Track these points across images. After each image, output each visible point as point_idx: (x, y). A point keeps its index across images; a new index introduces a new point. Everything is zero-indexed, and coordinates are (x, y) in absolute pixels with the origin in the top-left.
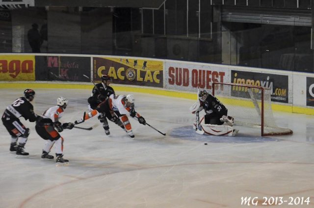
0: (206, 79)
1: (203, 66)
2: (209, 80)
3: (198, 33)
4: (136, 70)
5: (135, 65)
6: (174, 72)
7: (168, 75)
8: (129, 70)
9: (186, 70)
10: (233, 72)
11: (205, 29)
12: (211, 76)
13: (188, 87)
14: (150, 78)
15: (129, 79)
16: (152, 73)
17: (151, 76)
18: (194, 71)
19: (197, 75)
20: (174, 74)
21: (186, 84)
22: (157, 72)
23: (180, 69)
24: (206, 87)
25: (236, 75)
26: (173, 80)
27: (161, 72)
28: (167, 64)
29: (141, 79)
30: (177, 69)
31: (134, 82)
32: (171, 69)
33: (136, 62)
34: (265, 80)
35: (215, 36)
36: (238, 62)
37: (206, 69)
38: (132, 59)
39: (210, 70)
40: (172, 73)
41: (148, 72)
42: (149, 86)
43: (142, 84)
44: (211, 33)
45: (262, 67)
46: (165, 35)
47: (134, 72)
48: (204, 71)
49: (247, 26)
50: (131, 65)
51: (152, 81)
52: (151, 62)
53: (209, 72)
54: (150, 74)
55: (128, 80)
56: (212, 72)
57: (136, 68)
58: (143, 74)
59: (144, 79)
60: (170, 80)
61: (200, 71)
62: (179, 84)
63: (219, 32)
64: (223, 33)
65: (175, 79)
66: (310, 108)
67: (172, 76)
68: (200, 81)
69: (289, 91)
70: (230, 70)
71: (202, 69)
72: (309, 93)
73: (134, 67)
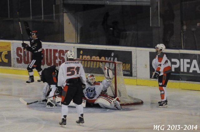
0: (52, 57)
1: (49, 46)
2: (55, 58)
3: (41, 15)
6: (21, 52)
7: (16, 54)
10: (79, 50)
12: (57, 55)
16: (1, 53)
19: (44, 54)
20: (22, 54)
22: (5, 53)
25: (81, 52)
26: (21, 59)
27: (9, 52)
28: (14, 45)
32: (19, 49)
34: (109, 56)
35: (57, 17)
37: (52, 48)
39: (56, 49)
40: (19, 53)
44: (54, 15)
46: (9, 19)
48: (51, 50)
53: (55, 51)
56: (58, 51)
60: (17, 59)
61: (47, 50)
62: (27, 63)
64: (65, 15)
65: (23, 58)
66: (153, 80)
67: (20, 56)
68: (47, 59)
69: (133, 66)
70: (76, 48)
71: (49, 48)
72: (152, 66)
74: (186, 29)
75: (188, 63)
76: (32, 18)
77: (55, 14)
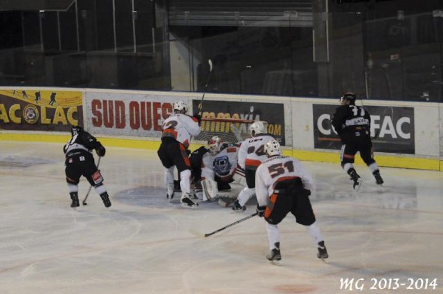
0: (152, 116)
1: (146, 96)
2: (157, 117)
3: (133, 45)
4: (39, 108)
5: (37, 99)
6: (100, 107)
7: (91, 112)
8: (27, 108)
9: (120, 104)
10: (196, 102)
11: (144, 38)
12: (160, 111)
13: (125, 130)
14: (63, 119)
15: (29, 122)
16: (66, 110)
17: (63, 115)
18: (134, 104)
19: (137, 110)
20: (101, 111)
21: (121, 125)
22: (72, 109)
23: (111, 102)
24: (152, 128)
25: (200, 106)
26: (100, 119)
27: (80, 108)
28: (88, 95)
29: (48, 121)
30: (105, 102)
31: (37, 126)
32: (96, 103)
33: (38, 94)
34: (247, 112)
35: (159, 49)
36: (196, 88)
37: (152, 101)
38: (31, 90)
39: (157, 101)
40: (97, 109)
41: (59, 109)
42: (61, 131)
43: (50, 128)
44: (154, 45)
45: (241, 93)
46: (79, 52)
47: (37, 111)
48: (149, 104)
49: (207, 31)
50: (30, 99)
51: (65, 123)
52: (63, 93)
53: (157, 105)
54: (62, 112)
55: (27, 123)
56: (162, 104)
57: (39, 104)
58: (51, 113)
59: (52, 121)
60: (94, 120)
61: (143, 104)
62: (109, 125)
63: (165, 42)
64: (171, 43)
65: (103, 118)
66: (320, 152)
67: (98, 114)
68: (143, 118)
69: (286, 128)
70: (191, 99)
71: (146, 100)
72: (317, 128)
73: (35, 103)
74: (374, 66)
75: (376, 122)
76: (118, 51)
77: (155, 42)
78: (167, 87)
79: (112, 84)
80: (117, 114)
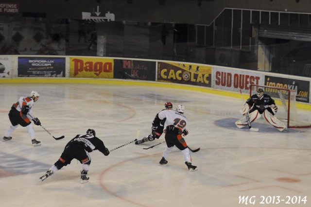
0: (245, 82)
1: (242, 72)
2: (247, 83)
3: (240, 45)
4: (190, 73)
5: (190, 69)
6: (220, 76)
7: (215, 77)
8: (185, 73)
9: (229, 74)
10: (266, 77)
11: (246, 43)
12: (248, 80)
13: (230, 88)
14: (201, 80)
15: (185, 80)
16: (203, 75)
17: (202, 78)
18: (236, 75)
19: (238, 78)
20: (220, 77)
21: (229, 85)
22: (206, 75)
23: (225, 73)
24: (244, 88)
25: (268, 79)
26: (219, 82)
27: (210, 75)
28: (214, 69)
29: (194, 80)
30: (222, 73)
31: (189, 82)
32: (218, 73)
33: (190, 66)
34: (291, 84)
35: (253, 48)
36: (270, 69)
37: (245, 74)
38: (188, 64)
39: (248, 75)
40: (218, 76)
41: (200, 75)
43: (195, 84)
44: (250, 46)
45: (289, 74)
46: (214, 47)
47: (189, 75)
48: (243, 76)
49: (279, 41)
50: (187, 69)
51: (202, 82)
52: (202, 67)
53: (247, 77)
54: (201, 76)
55: (184, 80)
56: (250, 76)
57: (191, 71)
58: (196, 76)
60: (216, 81)
61: (241, 75)
62: (224, 85)
63: (256, 45)
64: (259, 46)
65: (221, 81)
67: (219, 79)
68: (240, 83)
69: (310, 94)
70: (264, 75)
71: (242, 74)
73: (189, 71)
78: (256, 68)
79: (227, 64)
80: (228, 79)
